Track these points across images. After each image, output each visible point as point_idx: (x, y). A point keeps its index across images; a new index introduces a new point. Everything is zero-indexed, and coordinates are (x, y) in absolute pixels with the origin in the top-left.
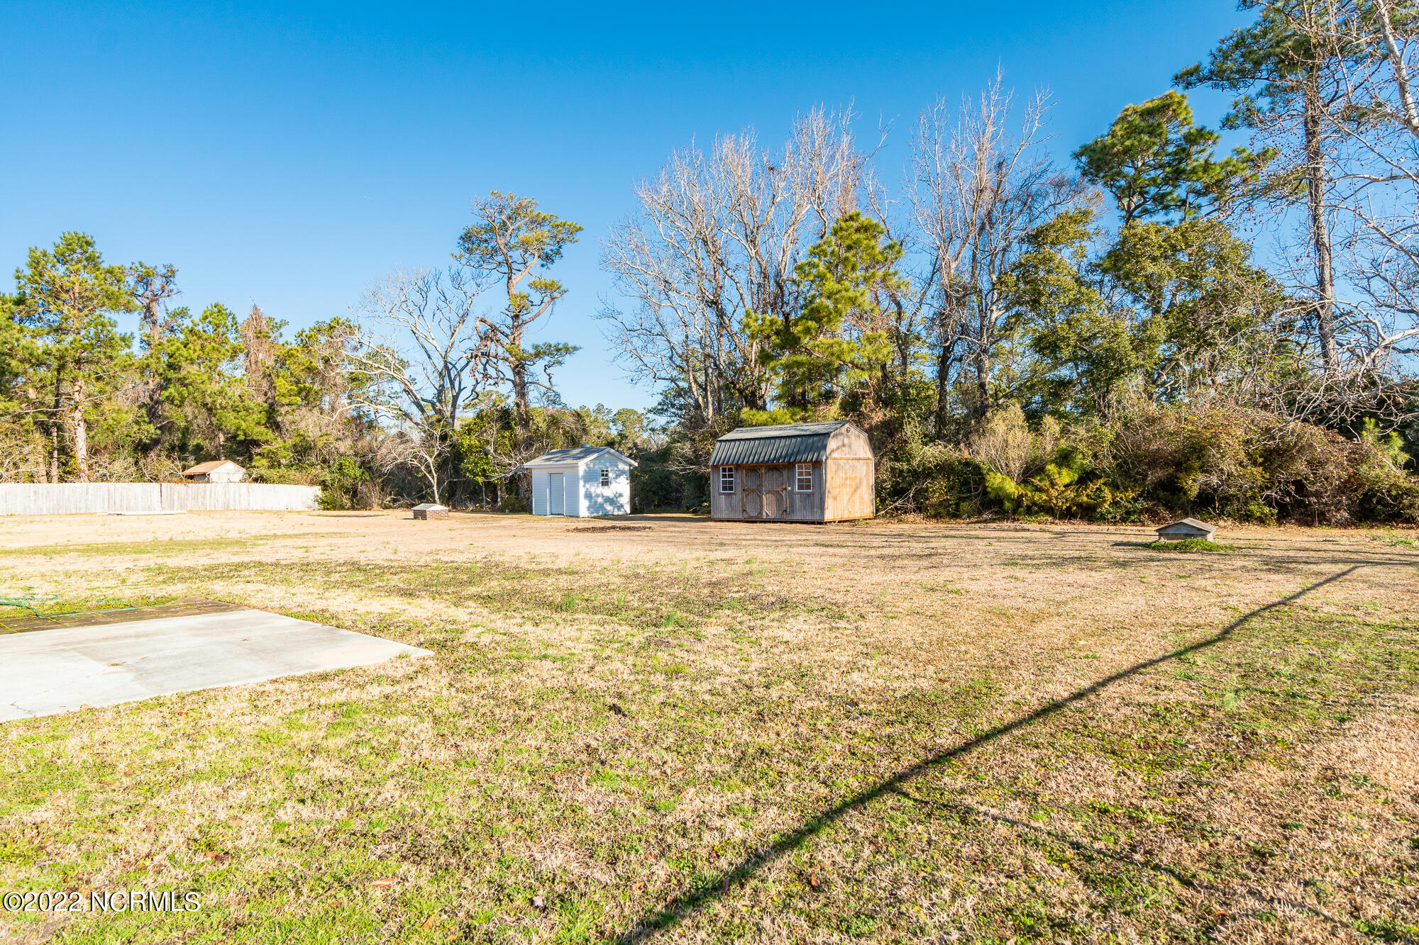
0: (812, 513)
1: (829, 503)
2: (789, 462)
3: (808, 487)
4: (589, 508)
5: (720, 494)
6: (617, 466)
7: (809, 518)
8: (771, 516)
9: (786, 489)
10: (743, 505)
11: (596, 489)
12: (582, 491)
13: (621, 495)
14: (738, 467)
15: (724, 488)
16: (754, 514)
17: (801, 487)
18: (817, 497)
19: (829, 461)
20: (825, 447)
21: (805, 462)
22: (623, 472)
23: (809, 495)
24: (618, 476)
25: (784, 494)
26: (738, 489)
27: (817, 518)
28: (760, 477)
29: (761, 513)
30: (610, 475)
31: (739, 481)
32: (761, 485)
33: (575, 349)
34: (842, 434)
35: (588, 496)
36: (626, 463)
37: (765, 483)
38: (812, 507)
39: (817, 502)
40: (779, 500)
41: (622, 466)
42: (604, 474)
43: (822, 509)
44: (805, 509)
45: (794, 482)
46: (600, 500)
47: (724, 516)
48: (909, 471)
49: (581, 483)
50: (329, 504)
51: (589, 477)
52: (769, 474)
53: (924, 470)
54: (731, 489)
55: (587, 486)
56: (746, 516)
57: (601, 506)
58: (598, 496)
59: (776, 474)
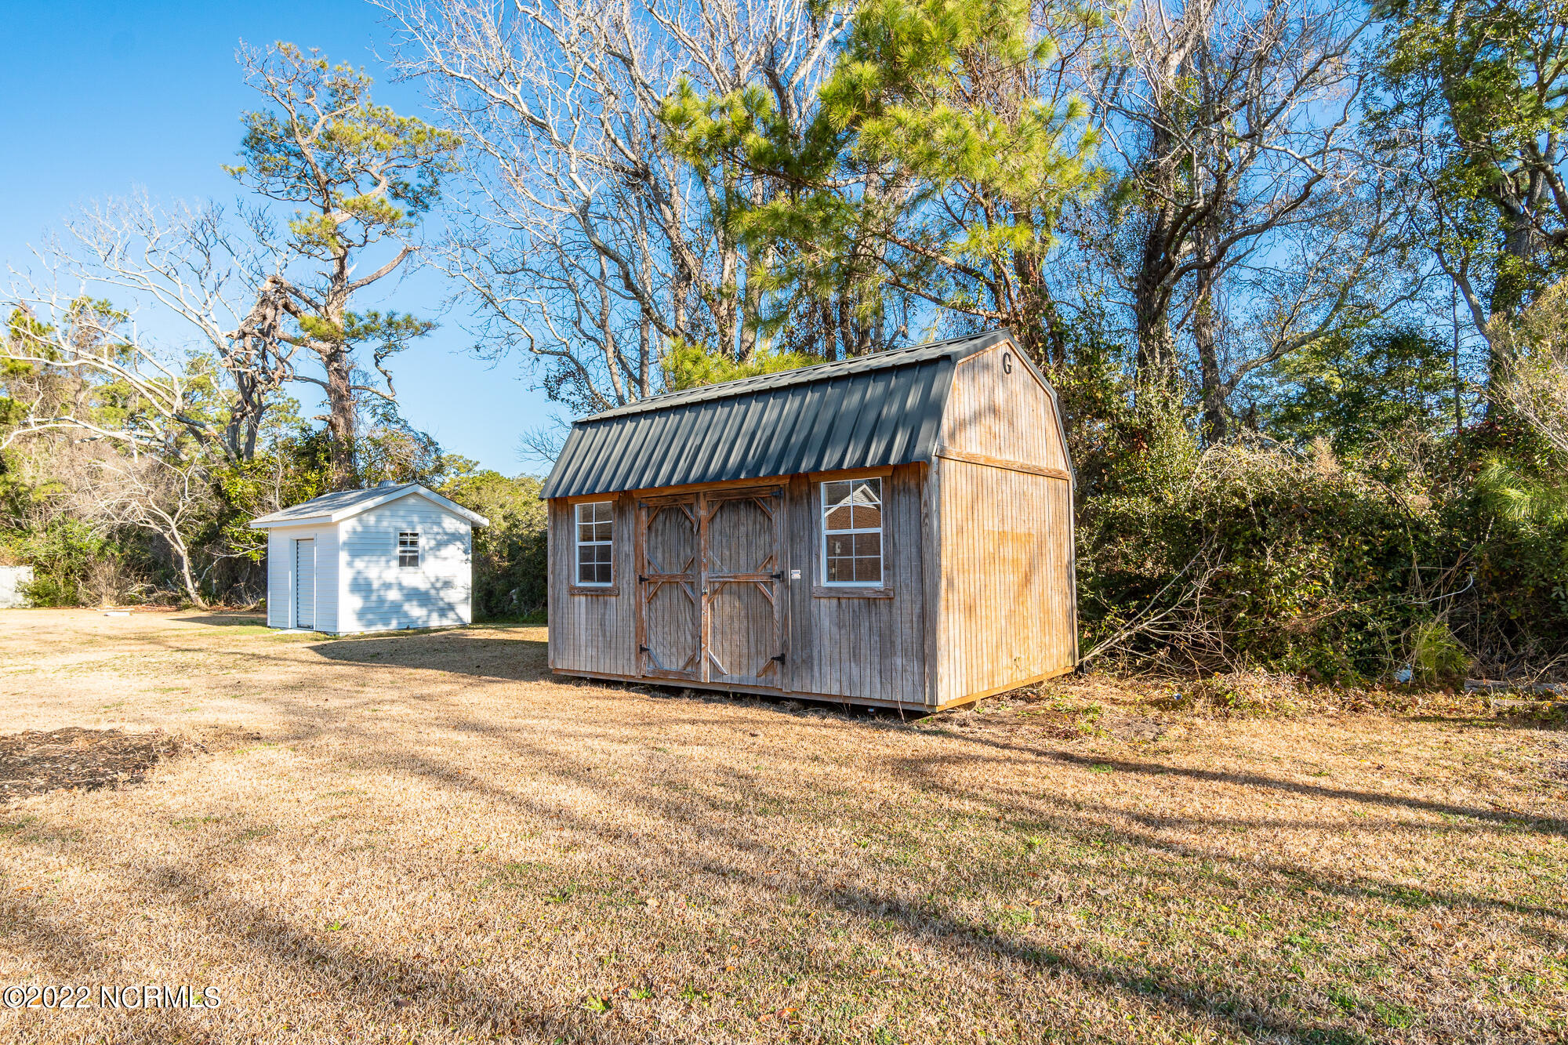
0: (886, 673)
1: (951, 628)
2: (794, 476)
3: (870, 571)
4: (361, 614)
5: (573, 591)
6: (439, 524)
7: (872, 691)
8: (732, 675)
9: (781, 576)
10: (640, 631)
11: (385, 572)
12: (345, 576)
13: (447, 584)
14: (625, 500)
15: (586, 574)
16: (671, 662)
17: (840, 571)
18: (906, 607)
19: (948, 465)
20: (933, 409)
21: (859, 469)
22: (455, 537)
23: (870, 602)
24: (440, 545)
25: (775, 594)
26: (625, 576)
27: (901, 693)
28: (694, 532)
29: (693, 661)
30: (422, 542)
31: (627, 548)
32: (692, 564)
33: (429, 326)
34: (987, 367)
35: (361, 586)
36: (463, 519)
37: (709, 555)
38: (886, 647)
39: (906, 630)
40: (758, 613)
41: (450, 524)
42: (408, 541)
43: (926, 654)
44: (855, 655)
45: (812, 552)
46: (393, 595)
47: (583, 664)
48: (1157, 521)
49: (344, 557)
50: (43, 598)
51: (364, 545)
52: (723, 523)
53: (1212, 516)
54: (605, 574)
55: (359, 564)
56: (647, 669)
57: (396, 609)
58: (388, 586)
59: (747, 522)
